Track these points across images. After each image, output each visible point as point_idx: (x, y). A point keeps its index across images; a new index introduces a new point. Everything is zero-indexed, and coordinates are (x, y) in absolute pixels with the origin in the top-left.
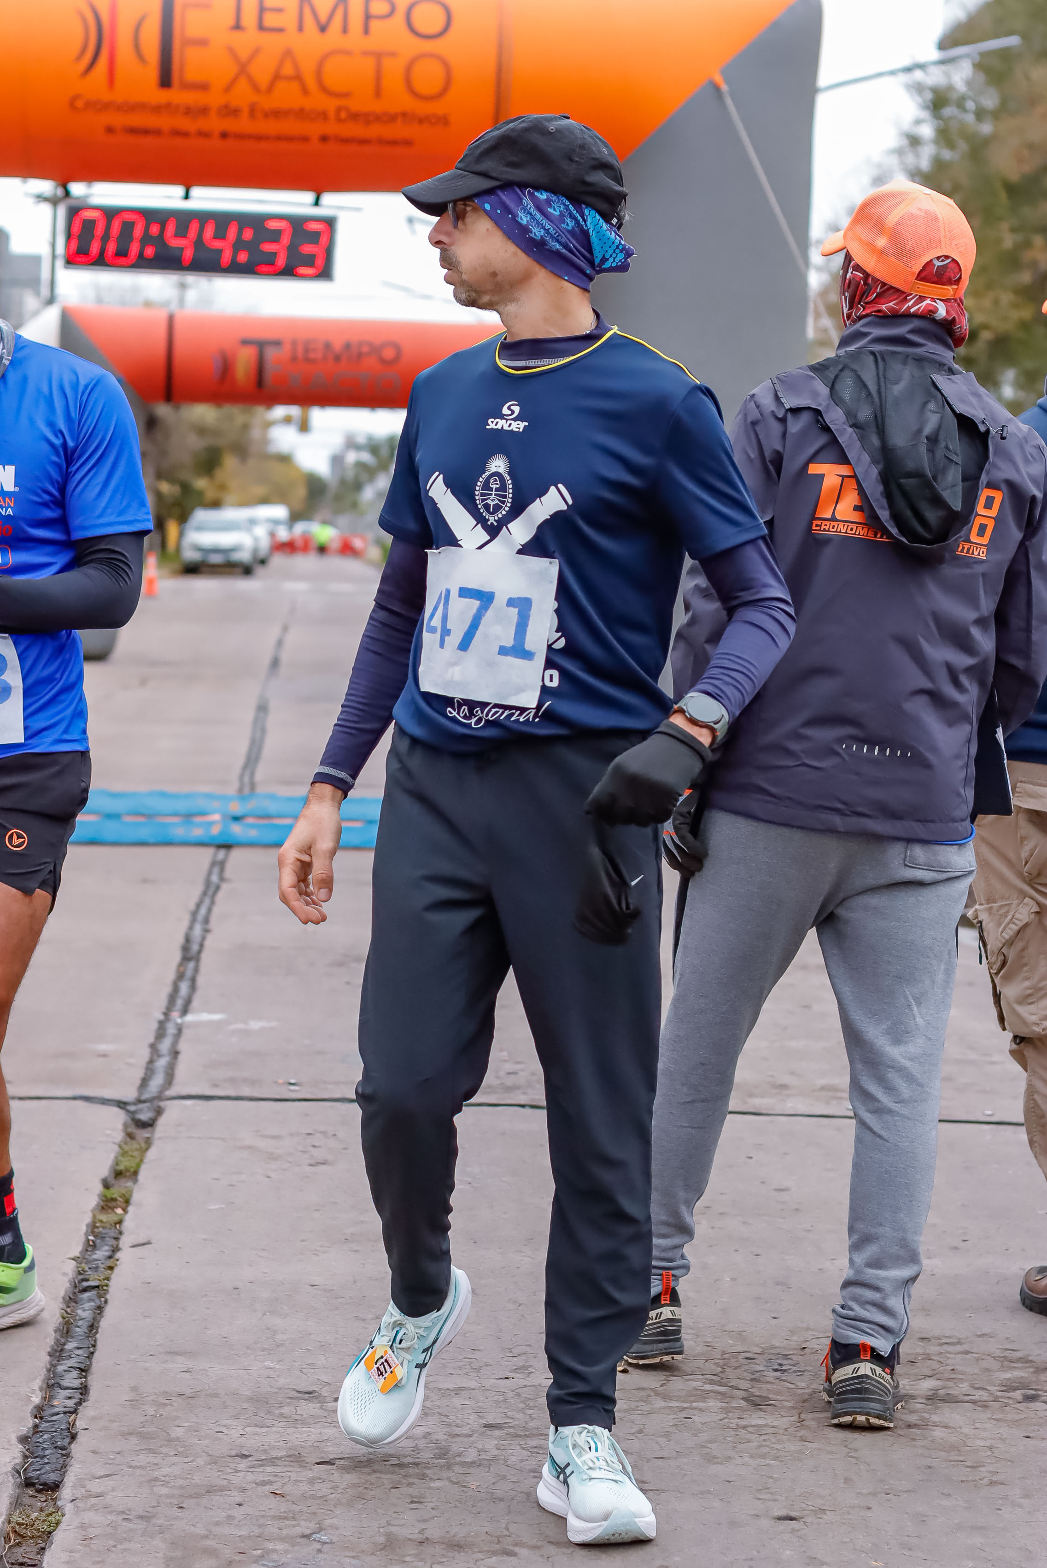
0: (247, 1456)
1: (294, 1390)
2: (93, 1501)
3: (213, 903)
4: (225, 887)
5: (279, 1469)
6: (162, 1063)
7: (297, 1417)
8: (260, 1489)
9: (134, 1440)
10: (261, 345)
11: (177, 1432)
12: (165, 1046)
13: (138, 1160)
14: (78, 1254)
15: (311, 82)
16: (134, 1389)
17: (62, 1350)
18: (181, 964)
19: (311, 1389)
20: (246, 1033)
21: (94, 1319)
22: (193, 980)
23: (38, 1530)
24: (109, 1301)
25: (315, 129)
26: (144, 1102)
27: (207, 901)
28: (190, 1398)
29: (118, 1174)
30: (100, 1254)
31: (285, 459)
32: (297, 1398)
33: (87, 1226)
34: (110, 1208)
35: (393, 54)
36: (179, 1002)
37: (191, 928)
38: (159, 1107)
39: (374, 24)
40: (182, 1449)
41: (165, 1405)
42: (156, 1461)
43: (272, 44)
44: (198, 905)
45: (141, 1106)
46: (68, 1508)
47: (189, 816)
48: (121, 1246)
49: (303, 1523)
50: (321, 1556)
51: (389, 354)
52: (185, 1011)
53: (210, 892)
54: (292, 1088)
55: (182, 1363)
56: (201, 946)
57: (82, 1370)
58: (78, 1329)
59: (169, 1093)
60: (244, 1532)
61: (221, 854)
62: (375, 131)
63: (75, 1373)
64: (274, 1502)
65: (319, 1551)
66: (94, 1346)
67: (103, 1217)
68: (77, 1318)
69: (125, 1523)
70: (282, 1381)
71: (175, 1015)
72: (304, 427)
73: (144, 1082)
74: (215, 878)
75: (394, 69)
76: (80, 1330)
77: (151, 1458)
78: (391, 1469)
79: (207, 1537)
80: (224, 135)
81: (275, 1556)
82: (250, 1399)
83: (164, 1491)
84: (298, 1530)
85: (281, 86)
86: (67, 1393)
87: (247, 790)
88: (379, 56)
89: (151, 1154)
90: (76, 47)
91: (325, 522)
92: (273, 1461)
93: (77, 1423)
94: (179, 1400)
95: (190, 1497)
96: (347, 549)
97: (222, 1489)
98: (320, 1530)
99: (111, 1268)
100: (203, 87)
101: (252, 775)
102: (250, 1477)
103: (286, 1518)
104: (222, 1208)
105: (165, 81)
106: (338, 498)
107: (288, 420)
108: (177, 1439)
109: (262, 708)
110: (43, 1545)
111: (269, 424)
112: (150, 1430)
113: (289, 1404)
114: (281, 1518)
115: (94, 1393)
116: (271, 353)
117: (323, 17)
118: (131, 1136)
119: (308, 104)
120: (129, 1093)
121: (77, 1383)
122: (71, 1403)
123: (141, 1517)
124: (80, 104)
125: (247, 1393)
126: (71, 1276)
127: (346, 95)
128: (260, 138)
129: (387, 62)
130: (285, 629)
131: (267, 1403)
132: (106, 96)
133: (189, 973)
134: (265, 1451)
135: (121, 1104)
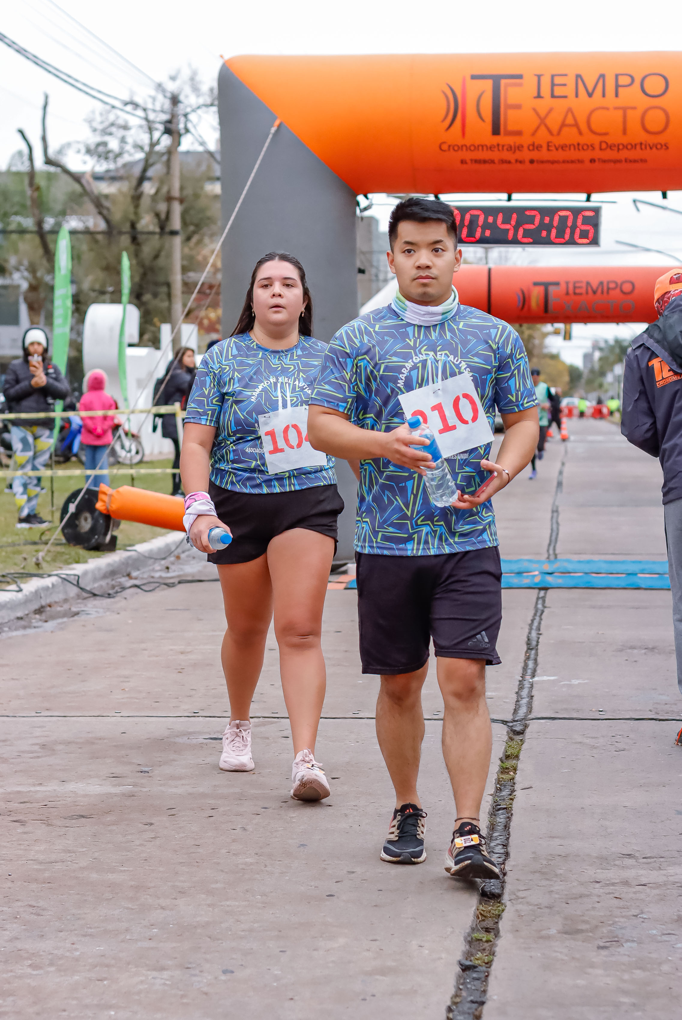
0: (599, 882)
1: (621, 854)
2: (520, 900)
3: (541, 619)
4: (546, 611)
5: (617, 888)
6: (524, 701)
7: (623, 866)
8: (608, 895)
9: (537, 874)
10: (546, 285)
11: (561, 872)
12: (525, 693)
13: (518, 749)
14: (493, 793)
15: (583, 127)
16: (534, 853)
17: (491, 837)
18: (526, 652)
19: (630, 853)
20: (570, 686)
21: (507, 822)
22: (536, 660)
23: (493, 914)
24: (514, 814)
25: (586, 155)
26: (517, 721)
27: (537, 618)
28: (565, 857)
29: (508, 757)
30: (505, 793)
31: (555, 357)
32: (622, 857)
33: (495, 780)
34: (506, 772)
35: (634, 108)
36: (529, 672)
37: (530, 633)
38: (526, 724)
39: (621, 90)
40: (564, 879)
41: (552, 860)
42: (551, 884)
43: (560, 106)
44: (533, 621)
45: (515, 723)
46: (508, 904)
47: (519, 573)
48: (516, 789)
49: (633, 910)
50: (644, 924)
51: (627, 288)
52: (533, 676)
53: (538, 614)
54: (601, 713)
55: (557, 841)
56: (538, 642)
57: (504, 846)
58: (499, 827)
59: (530, 716)
60: (602, 914)
61: (542, 593)
62: (624, 154)
63: (501, 847)
64: (616, 902)
65: (643, 922)
66: (509, 835)
67: (504, 776)
68: (497, 822)
69: (539, 910)
70: (613, 849)
71: (528, 678)
72: (568, 336)
73: (515, 711)
74: (540, 606)
75: (634, 117)
76: (500, 828)
77: (548, 882)
78: (677, 888)
79: (583, 916)
80: (532, 162)
81: (620, 924)
82: (597, 858)
83: (557, 896)
84: (631, 913)
85: (565, 130)
86: (497, 855)
87: (552, 557)
88: (625, 110)
89: (524, 746)
90: (443, 113)
91: (582, 398)
92: (613, 884)
93: (506, 868)
94: (559, 857)
95: (572, 899)
96: (598, 413)
97: (588, 896)
98: (642, 913)
99: (512, 799)
100: (519, 133)
101: (554, 550)
102: (601, 891)
103: (624, 908)
104: (569, 771)
105: (496, 131)
106: (590, 382)
107: (557, 332)
108: (561, 874)
109: (555, 511)
110: (496, 921)
111: (546, 335)
112: (545, 870)
113: (618, 860)
114: (620, 908)
115: (512, 855)
116: (552, 290)
117: (590, 90)
118: (511, 739)
119: (582, 140)
120: (509, 717)
121: (502, 851)
122: (501, 860)
123: (547, 907)
124: (445, 147)
125: (595, 855)
126: (491, 803)
127: (606, 134)
128: (553, 162)
129: (630, 113)
130: (563, 464)
131: (606, 859)
132: (460, 142)
133: (532, 656)
134: (608, 880)
135: (504, 722)
